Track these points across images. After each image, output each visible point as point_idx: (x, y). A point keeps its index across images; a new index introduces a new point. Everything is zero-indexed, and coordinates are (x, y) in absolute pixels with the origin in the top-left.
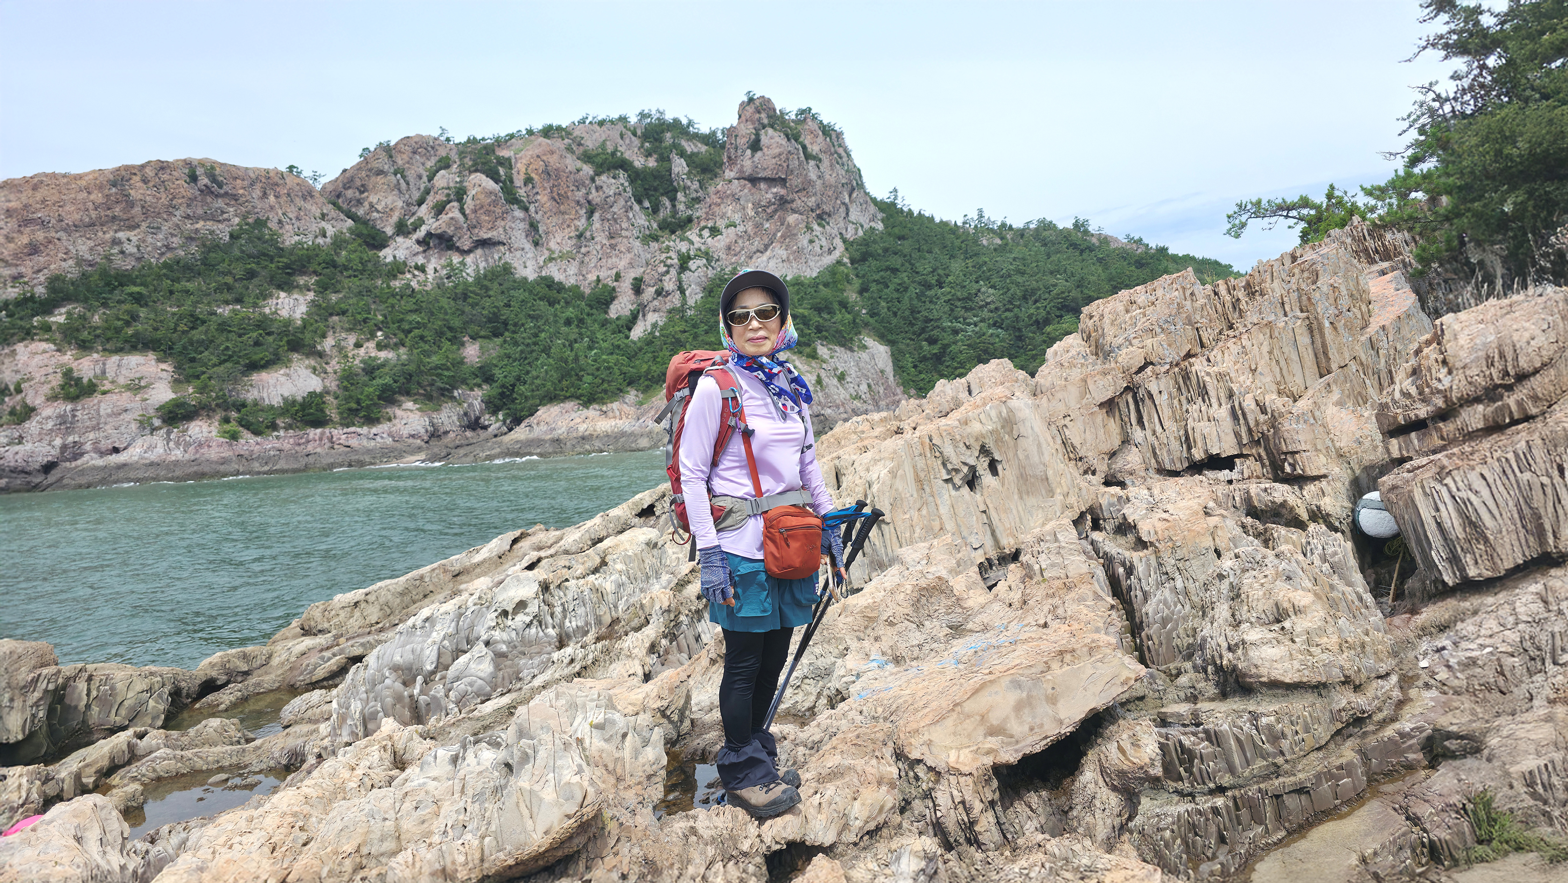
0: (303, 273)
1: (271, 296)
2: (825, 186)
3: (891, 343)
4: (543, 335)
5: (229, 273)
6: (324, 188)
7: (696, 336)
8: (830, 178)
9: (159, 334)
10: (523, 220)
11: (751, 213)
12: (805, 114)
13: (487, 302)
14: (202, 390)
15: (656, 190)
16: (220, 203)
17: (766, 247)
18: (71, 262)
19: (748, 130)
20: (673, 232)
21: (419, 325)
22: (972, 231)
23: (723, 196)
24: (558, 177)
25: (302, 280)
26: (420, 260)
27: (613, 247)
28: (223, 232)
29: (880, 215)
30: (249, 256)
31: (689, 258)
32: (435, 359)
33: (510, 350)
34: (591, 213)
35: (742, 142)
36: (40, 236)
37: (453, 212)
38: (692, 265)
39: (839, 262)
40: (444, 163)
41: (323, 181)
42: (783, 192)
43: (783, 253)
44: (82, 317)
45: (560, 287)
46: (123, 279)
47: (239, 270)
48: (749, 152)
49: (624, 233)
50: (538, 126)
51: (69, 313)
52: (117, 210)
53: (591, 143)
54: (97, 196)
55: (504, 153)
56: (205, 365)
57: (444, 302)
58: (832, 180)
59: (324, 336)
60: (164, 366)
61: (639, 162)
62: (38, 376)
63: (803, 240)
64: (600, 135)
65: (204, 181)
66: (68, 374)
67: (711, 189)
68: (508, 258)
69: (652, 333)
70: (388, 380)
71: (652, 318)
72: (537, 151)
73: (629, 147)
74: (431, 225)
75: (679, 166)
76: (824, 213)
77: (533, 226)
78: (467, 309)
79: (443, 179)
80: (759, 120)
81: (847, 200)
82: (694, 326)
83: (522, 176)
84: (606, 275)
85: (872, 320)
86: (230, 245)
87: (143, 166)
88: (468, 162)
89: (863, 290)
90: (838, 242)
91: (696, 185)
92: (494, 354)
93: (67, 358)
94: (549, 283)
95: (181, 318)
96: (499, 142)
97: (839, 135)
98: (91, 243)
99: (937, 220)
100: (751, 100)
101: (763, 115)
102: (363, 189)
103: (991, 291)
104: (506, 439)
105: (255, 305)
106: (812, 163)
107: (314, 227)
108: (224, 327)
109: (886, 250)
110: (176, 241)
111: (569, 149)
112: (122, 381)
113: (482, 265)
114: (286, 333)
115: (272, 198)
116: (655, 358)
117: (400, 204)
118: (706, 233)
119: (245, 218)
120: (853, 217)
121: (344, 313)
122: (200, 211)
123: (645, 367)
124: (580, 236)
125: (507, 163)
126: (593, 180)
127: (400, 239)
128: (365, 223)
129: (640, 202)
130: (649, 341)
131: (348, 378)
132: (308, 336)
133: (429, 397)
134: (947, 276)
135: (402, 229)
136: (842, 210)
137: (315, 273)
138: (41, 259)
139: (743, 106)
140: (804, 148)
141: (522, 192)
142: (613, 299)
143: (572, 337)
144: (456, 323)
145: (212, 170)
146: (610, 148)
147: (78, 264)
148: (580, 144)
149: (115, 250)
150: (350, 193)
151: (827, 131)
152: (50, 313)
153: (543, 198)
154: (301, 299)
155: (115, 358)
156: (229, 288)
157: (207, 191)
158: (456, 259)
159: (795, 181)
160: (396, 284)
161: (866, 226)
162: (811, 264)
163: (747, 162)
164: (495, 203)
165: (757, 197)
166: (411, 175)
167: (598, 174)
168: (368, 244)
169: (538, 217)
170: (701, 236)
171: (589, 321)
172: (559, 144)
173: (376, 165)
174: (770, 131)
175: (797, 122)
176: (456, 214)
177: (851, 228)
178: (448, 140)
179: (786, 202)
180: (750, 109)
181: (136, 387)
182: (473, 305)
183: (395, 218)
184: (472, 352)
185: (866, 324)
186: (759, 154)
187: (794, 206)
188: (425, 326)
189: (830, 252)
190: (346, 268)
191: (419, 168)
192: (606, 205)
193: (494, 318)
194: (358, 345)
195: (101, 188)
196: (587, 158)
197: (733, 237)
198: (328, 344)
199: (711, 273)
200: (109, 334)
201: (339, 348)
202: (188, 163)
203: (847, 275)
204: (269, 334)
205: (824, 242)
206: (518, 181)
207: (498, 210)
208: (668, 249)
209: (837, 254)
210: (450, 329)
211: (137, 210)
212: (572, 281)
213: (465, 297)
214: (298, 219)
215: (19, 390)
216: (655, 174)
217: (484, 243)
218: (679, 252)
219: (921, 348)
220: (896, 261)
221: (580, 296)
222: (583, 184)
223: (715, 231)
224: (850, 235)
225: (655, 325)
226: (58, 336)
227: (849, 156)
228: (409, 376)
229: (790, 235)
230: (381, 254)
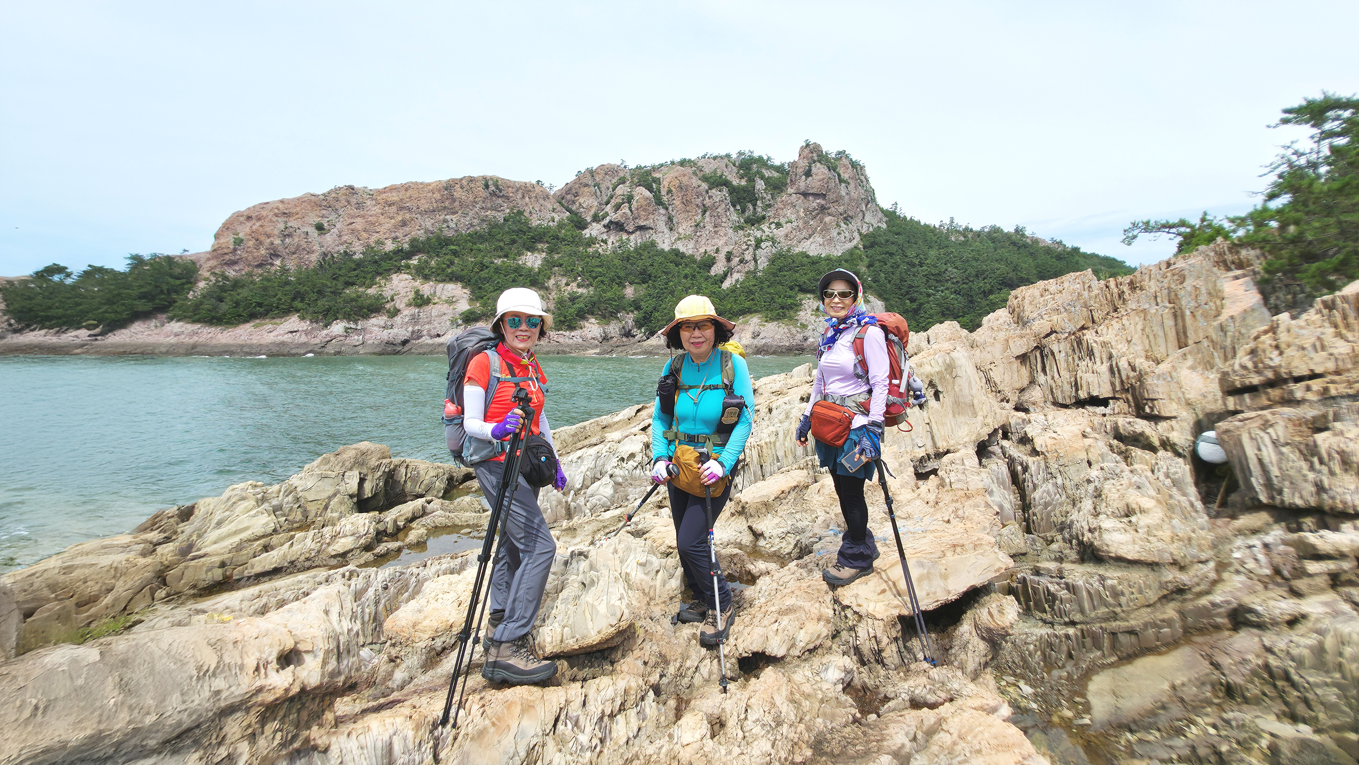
0: (541, 242)
1: (523, 254)
2: (850, 199)
3: (885, 300)
4: (671, 284)
5: (502, 240)
6: (555, 194)
7: (762, 289)
8: (854, 195)
9: (464, 273)
10: (664, 215)
11: (802, 215)
12: (842, 154)
13: (640, 263)
14: (484, 305)
15: (744, 199)
16: (500, 201)
17: (810, 236)
18: (422, 231)
19: (804, 164)
20: (753, 225)
21: (601, 274)
22: (945, 231)
23: (785, 204)
24: (687, 190)
25: (540, 246)
26: (605, 237)
27: (716, 232)
28: (500, 217)
29: (885, 219)
30: (513, 231)
31: (762, 241)
32: (609, 295)
33: (651, 291)
34: (704, 212)
35: (800, 171)
36: (408, 216)
37: (625, 209)
38: (763, 245)
39: (856, 247)
40: (622, 181)
41: (555, 189)
42: (823, 202)
43: (820, 240)
44: (426, 262)
45: (683, 256)
46: (447, 242)
47: (507, 240)
48: (804, 177)
49: (723, 224)
50: (677, 159)
51: (420, 259)
52: (447, 204)
53: (707, 171)
54: (437, 196)
55: (656, 175)
56: (486, 291)
57: (616, 262)
58: (856, 196)
59: (549, 278)
60: (465, 291)
61: (735, 182)
62: (402, 293)
63: (834, 233)
64: (714, 165)
65: (492, 188)
66: (417, 292)
67: (779, 199)
68: (654, 237)
69: (735, 285)
70: (582, 305)
71: (736, 276)
72: (676, 174)
73: (730, 173)
74: (613, 216)
75: (760, 185)
76: (849, 216)
77: (670, 219)
78: (629, 266)
79: (621, 190)
80: (812, 157)
81: (864, 209)
82: (762, 282)
83: (666, 189)
84: (710, 249)
85: (874, 285)
86: (504, 224)
87: (461, 179)
88: (636, 180)
89: (870, 266)
90: (856, 235)
91: (769, 197)
92: (642, 293)
93: (418, 283)
94: (676, 253)
95: (476, 264)
96: (654, 169)
97: (862, 168)
98: (433, 221)
99: (922, 223)
100: (808, 145)
101: (814, 155)
102: (576, 195)
103: (955, 270)
104: (645, 343)
105: (514, 259)
106: (843, 185)
107: (548, 216)
108: (497, 270)
109: (887, 241)
110: (476, 221)
111: (695, 173)
112: (444, 298)
113: (639, 241)
114: (529, 275)
115: (527, 199)
116: (736, 300)
117: (596, 204)
118: (773, 226)
119: (512, 210)
120: (867, 220)
121: (561, 265)
122: (489, 205)
123: (729, 306)
124: (696, 226)
125: (657, 181)
126: (707, 192)
127: (594, 224)
128: (576, 214)
129: (734, 206)
130: (733, 290)
131: (561, 303)
132: (541, 277)
133: (604, 317)
134: (926, 259)
135: (596, 219)
136: (861, 215)
137: (547, 242)
138: (407, 229)
139: (802, 149)
140: (839, 175)
141: (665, 199)
142: (714, 264)
143: (688, 285)
144: (622, 274)
145: (496, 182)
146: (719, 174)
147: (425, 232)
148: (701, 171)
149: (445, 226)
150: (569, 197)
151: (855, 165)
152: (410, 258)
153: (677, 202)
154: (539, 256)
155: (441, 285)
156: (502, 249)
157: (493, 194)
158: (625, 237)
159: (831, 196)
160: (590, 250)
161: (875, 226)
162: (838, 247)
163: (802, 184)
164: (649, 205)
165: (807, 205)
166: (603, 187)
167: (711, 189)
168: (576, 226)
169: (673, 213)
170: (770, 228)
171: (698, 276)
172: (689, 170)
173: (584, 181)
174: (818, 164)
175: (836, 159)
176: (627, 211)
177: (865, 226)
178: (625, 167)
179: (825, 208)
180: (807, 151)
181: (451, 301)
182: (632, 264)
183: (592, 212)
184: (629, 291)
185: (870, 287)
186: (810, 178)
187: (830, 211)
188: (604, 275)
189: (850, 241)
190: (564, 240)
191: (608, 183)
192: (714, 207)
193: (643, 272)
194: (567, 284)
195: (439, 190)
196: (705, 179)
197: (790, 229)
198: (551, 282)
199: (774, 250)
200: (439, 272)
201: (557, 286)
202: (484, 178)
203: (860, 256)
204: (521, 276)
205: (847, 235)
206: (664, 192)
207: (651, 209)
208: (749, 235)
209: (855, 242)
210: (619, 277)
211: (457, 203)
212: (690, 252)
213: (628, 259)
214: (540, 211)
215: (393, 300)
216: (744, 189)
217: (641, 228)
218: (755, 237)
219: (905, 304)
220: (893, 249)
221: (695, 261)
222: (701, 195)
223: (779, 225)
224: (864, 231)
225: (737, 281)
226: (413, 271)
227: (867, 181)
228: (594, 304)
229: (826, 229)
230: (584, 232)
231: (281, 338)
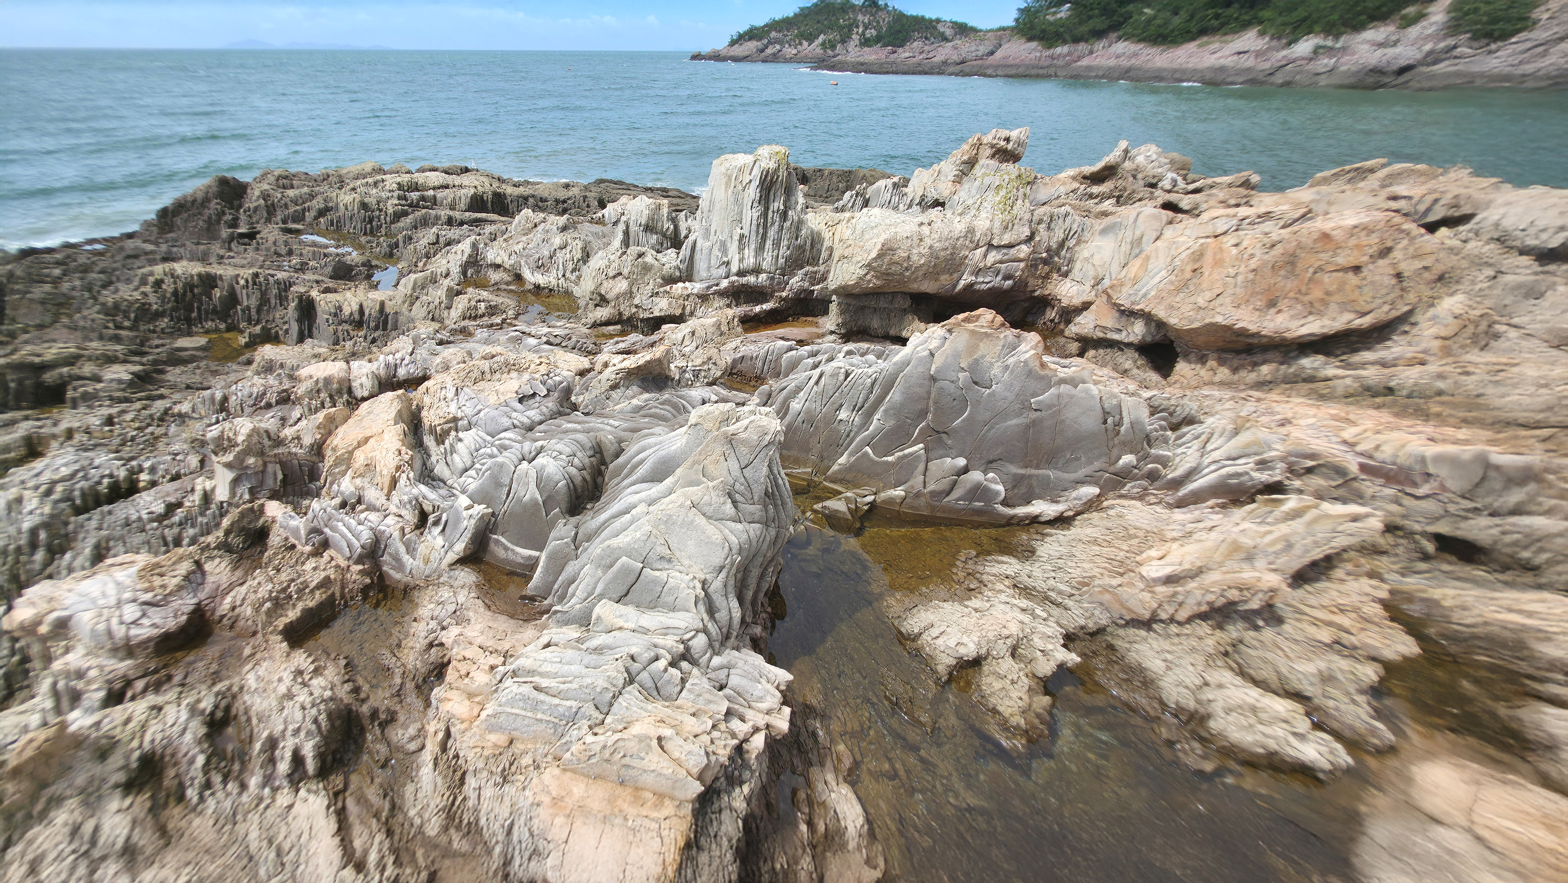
231: (1222, 62)
